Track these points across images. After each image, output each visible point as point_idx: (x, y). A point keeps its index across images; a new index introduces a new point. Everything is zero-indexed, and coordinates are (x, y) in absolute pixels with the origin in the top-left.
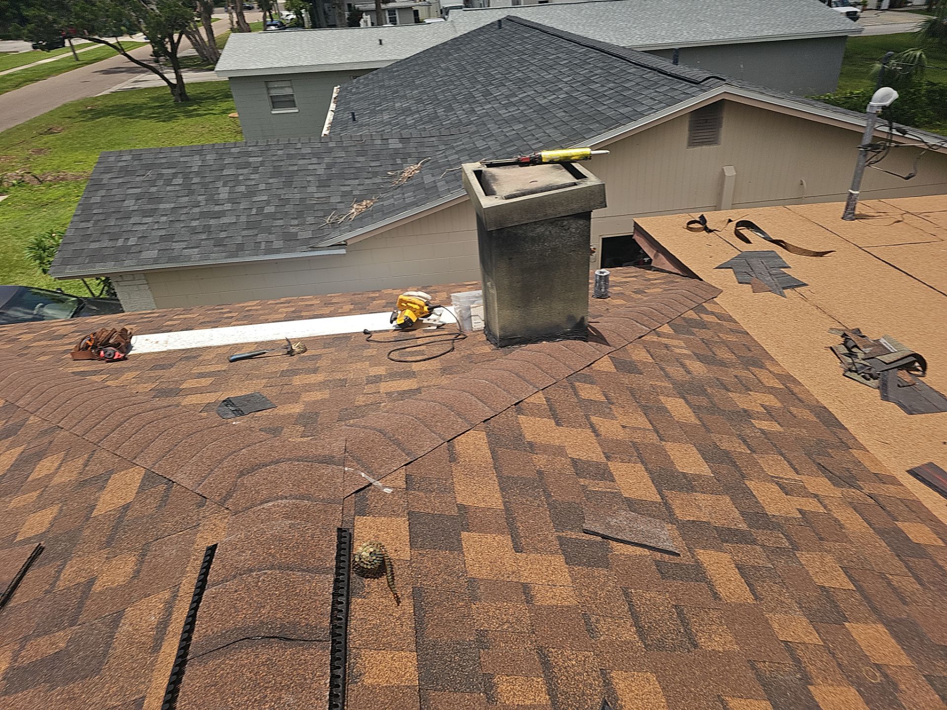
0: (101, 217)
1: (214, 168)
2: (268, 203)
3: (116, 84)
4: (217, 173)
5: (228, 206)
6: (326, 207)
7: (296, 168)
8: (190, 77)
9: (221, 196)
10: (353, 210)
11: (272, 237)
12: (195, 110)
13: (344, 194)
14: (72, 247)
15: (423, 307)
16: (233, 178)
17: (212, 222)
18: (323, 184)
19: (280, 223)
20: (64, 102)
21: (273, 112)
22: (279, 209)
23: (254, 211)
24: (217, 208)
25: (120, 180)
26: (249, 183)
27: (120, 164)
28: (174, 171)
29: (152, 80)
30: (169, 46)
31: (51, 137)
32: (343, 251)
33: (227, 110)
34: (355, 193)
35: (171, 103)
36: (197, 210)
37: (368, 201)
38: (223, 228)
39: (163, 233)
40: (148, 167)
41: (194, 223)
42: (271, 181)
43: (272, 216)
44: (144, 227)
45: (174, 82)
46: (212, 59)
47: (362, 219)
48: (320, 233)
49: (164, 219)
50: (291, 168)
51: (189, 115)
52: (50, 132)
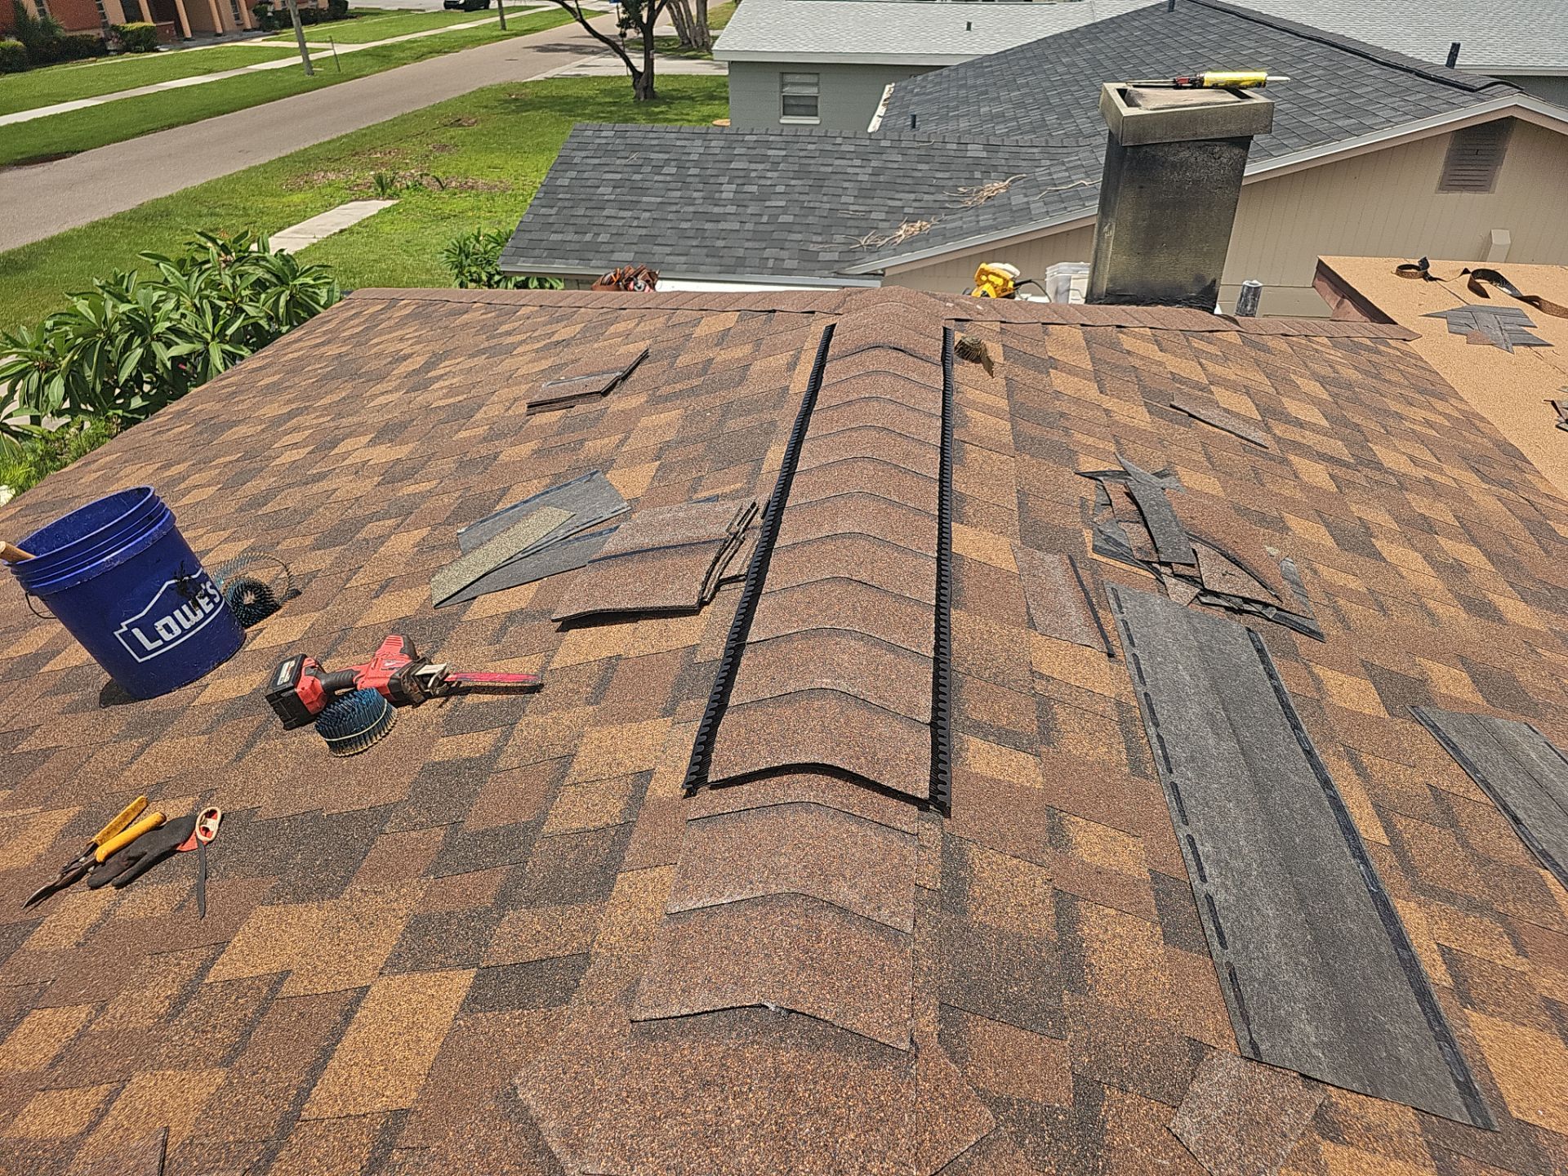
0: (566, 204)
1: (720, 158)
2: (784, 210)
3: (554, 67)
4: (722, 165)
5: (732, 209)
6: (863, 224)
7: (830, 169)
8: (663, 66)
9: (724, 195)
10: (901, 232)
11: (784, 254)
12: (662, 112)
13: (891, 211)
14: (528, 236)
15: (1008, 282)
16: (742, 174)
17: (708, 226)
18: (864, 193)
19: (799, 237)
20: (481, 86)
21: (782, 121)
22: (798, 220)
23: (765, 219)
24: (716, 210)
25: (597, 161)
26: (762, 182)
27: (598, 141)
28: (666, 156)
29: (612, 66)
30: (645, 14)
31: (460, 131)
32: (877, 284)
33: (709, 116)
34: (906, 210)
35: (630, 99)
36: (691, 209)
37: (924, 223)
38: (723, 234)
39: (644, 232)
40: (634, 148)
41: (684, 225)
42: (793, 182)
43: (788, 228)
44: (620, 223)
45: (641, 69)
46: (695, 41)
47: (911, 243)
48: (851, 255)
49: (647, 215)
50: (822, 169)
51: (653, 118)
52: (458, 123)
